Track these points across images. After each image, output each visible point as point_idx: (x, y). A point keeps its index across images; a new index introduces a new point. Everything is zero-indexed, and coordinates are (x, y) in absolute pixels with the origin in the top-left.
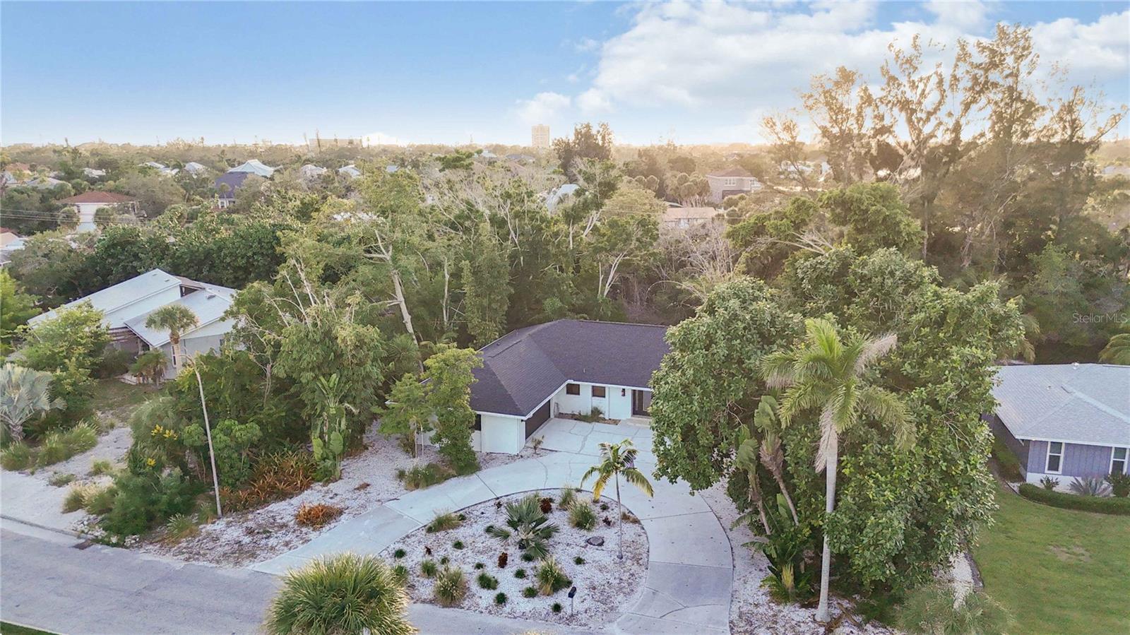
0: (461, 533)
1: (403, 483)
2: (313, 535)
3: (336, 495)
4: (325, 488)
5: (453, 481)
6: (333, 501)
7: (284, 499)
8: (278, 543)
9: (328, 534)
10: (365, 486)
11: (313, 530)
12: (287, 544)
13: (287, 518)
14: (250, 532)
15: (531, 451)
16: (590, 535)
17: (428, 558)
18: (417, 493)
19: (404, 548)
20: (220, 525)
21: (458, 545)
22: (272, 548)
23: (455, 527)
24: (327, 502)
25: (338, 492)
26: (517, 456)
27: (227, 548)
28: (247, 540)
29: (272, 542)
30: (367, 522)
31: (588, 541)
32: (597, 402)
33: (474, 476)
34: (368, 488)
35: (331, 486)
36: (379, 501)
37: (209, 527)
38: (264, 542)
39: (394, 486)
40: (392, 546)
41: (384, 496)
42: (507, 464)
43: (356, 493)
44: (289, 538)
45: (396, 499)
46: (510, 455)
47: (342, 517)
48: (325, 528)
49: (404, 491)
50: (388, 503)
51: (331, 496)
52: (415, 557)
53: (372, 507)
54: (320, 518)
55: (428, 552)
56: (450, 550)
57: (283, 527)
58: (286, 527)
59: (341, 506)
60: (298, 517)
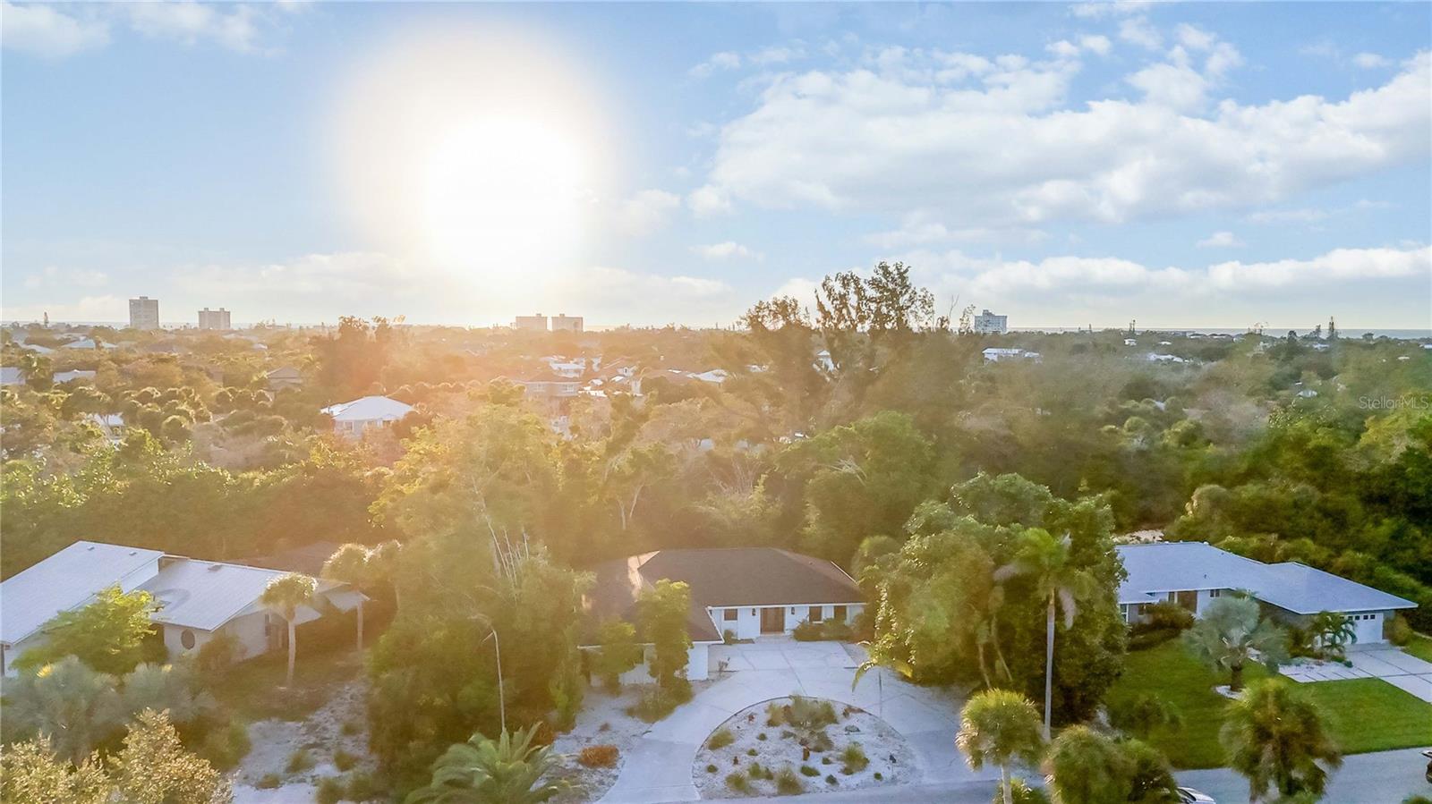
0: (742, 744)
1: (638, 718)
2: (614, 772)
4: (571, 735)
6: (593, 743)
8: (594, 784)
9: (626, 769)
10: (605, 728)
11: (610, 768)
12: (601, 783)
13: (572, 765)
15: (715, 675)
16: (844, 726)
17: (741, 767)
18: (659, 725)
19: (709, 764)
21: (752, 753)
22: (594, 789)
23: (732, 741)
24: (586, 745)
25: (589, 734)
26: (707, 679)
29: (587, 784)
30: (647, 753)
31: (846, 730)
32: (730, 625)
33: (693, 703)
34: (612, 729)
35: (573, 732)
36: (634, 736)
38: (579, 785)
39: (632, 725)
40: (696, 766)
41: (636, 731)
42: (707, 688)
43: (607, 734)
44: (596, 778)
45: (647, 732)
46: (701, 681)
47: (620, 753)
48: (619, 765)
49: (648, 725)
50: (645, 736)
51: (585, 740)
52: (727, 768)
53: (636, 742)
54: (603, 758)
55: (736, 762)
56: (751, 758)
57: (579, 771)
58: (583, 771)
59: (606, 746)
60: (582, 761)
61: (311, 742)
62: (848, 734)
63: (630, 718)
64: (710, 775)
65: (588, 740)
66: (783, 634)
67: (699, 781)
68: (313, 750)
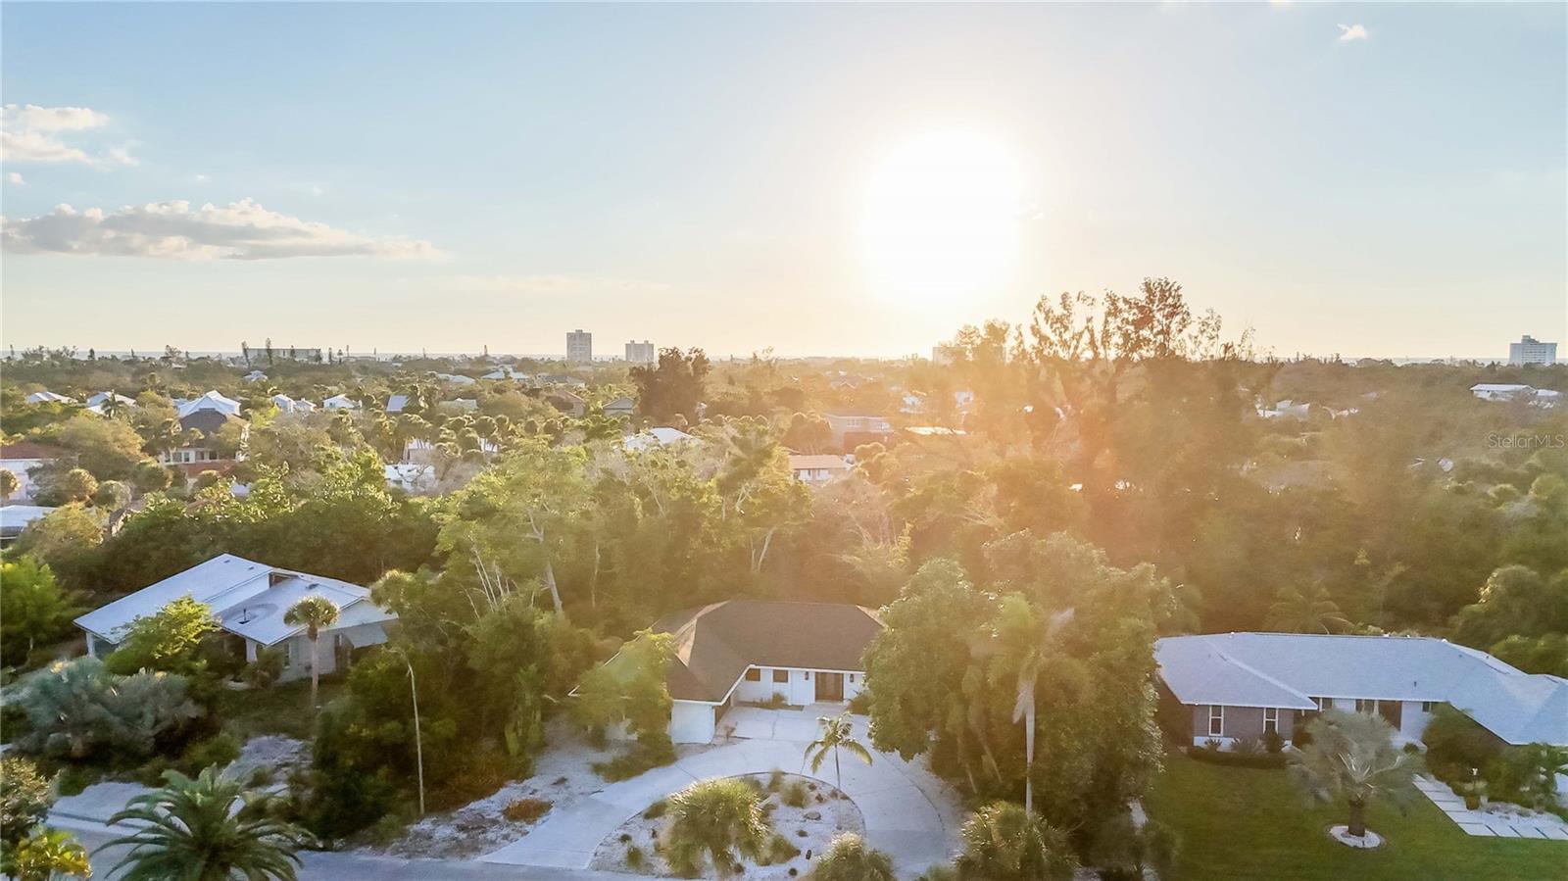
1: (600, 776)
2: (529, 828)
3: (536, 791)
4: (521, 785)
5: (652, 772)
6: (534, 796)
7: (483, 798)
8: (497, 837)
9: (544, 826)
10: (563, 781)
11: (527, 823)
12: (506, 837)
13: (495, 814)
14: (462, 828)
15: (722, 740)
16: (806, 811)
17: (656, 840)
18: (619, 784)
19: (626, 832)
20: (425, 825)
22: (493, 842)
24: (527, 796)
25: (538, 787)
26: (710, 744)
27: (445, 845)
28: (463, 836)
29: (490, 836)
30: (579, 813)
31: (805, 816)
32: (779, 687)
33: (673, 766)
34: (567, 783)
35: (526, 782)
36: (582, 794)
37: (416, 827)
38: (481, 836)
39: (590, 780)
40: (613, 833)
41: (588, 789)
42: (702, 753)
43: (557, 788)
44: (505, 832)
45: (599, 791)
46: (702, 745)
47: (552, 809)
48: (539, 821)
49: (605, 784)
50: (594, 796)
51: (530, 791)
52: (642, 840)
53: (578, 801)
54: (528, 812)
55: (654, 835)
57: (494, 822)
58: (498, 822)
59: (546, 800)
60: (505, 812)
61: (291, 761)
62: (804, 821)
63: (594, 774)
64: (617, 845)
65: (534, 791)
66: (840, 704)
67: (603, 849)
68: (285, 769)
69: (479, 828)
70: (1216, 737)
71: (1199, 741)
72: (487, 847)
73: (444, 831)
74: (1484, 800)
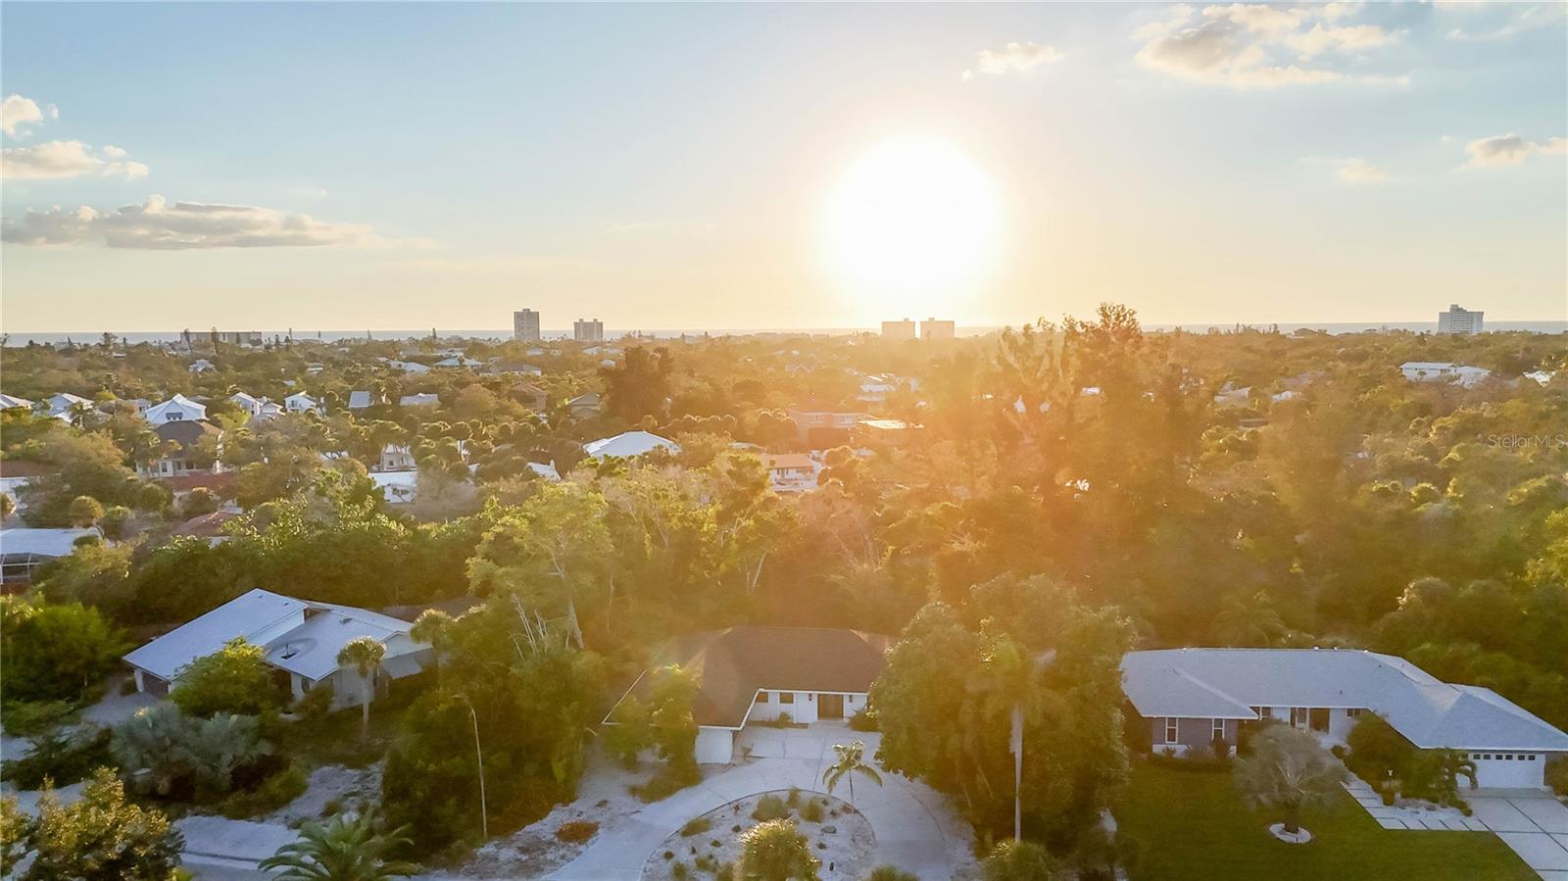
0: (713, 834)
1: (636, 797)
2: (582, 848)
3: (581, 813)
4: (568, 808)
5: (683, 792)
6: (581, 818)
7: (535, 821)
8: (555, 857)
9: (594, 846)
10: (602, 804)
11: (580, 844)
12: (563, 857)
13: (549, 836)
14: (523, 850)
15: (740, 760)
16: (823, 825)
17: (695, 856)
18: (654, 806)
19: (669, 850)
20: (489, 849)
21: (716, 844)
22: (552, 862)
23: (706, 830)
24: (574, 819)
25: (583, 809)
26: (730, 764)
27: (510, 866)
28: (525, 857)
29: (549, 857)
30: (622, 833)
31: (822, 830)
32: (786, 707)
33: (699, 787)
34: (608, 805)
35: (572, 805)
36: (622, 814)
37: (482, 850)
38: (542, 857)
39: (628, 802)
40: (657, 850)
41: (628, 810)
42: (724, 772)
43: (600, 809)
44: (561, 852)
45: (638, 812)
46: (722, 765)
47: (600, 831)
48: (590, 842)
49: (642, 805)
50: (636, 817)
51: (577, 813)
52: (684, 856)
53: (620, 821)
54: (579, 833)
55: (694, 851)
56: (711, 848)
57: (550, 843)
58: (554, 844)
59: (592, 821)
60: (560, 834)
61: (355, 790)
62: (822, 835)
63: (632, 796)
64: (662, 862)
66: (840, 722)
67: (651, 865)
68: (351, 798)
69: (539, 849)
70: (1172, 745)
71: (1157, 748)
72: (548, 868)
73: (507, 853)
74: (1398, 795)
